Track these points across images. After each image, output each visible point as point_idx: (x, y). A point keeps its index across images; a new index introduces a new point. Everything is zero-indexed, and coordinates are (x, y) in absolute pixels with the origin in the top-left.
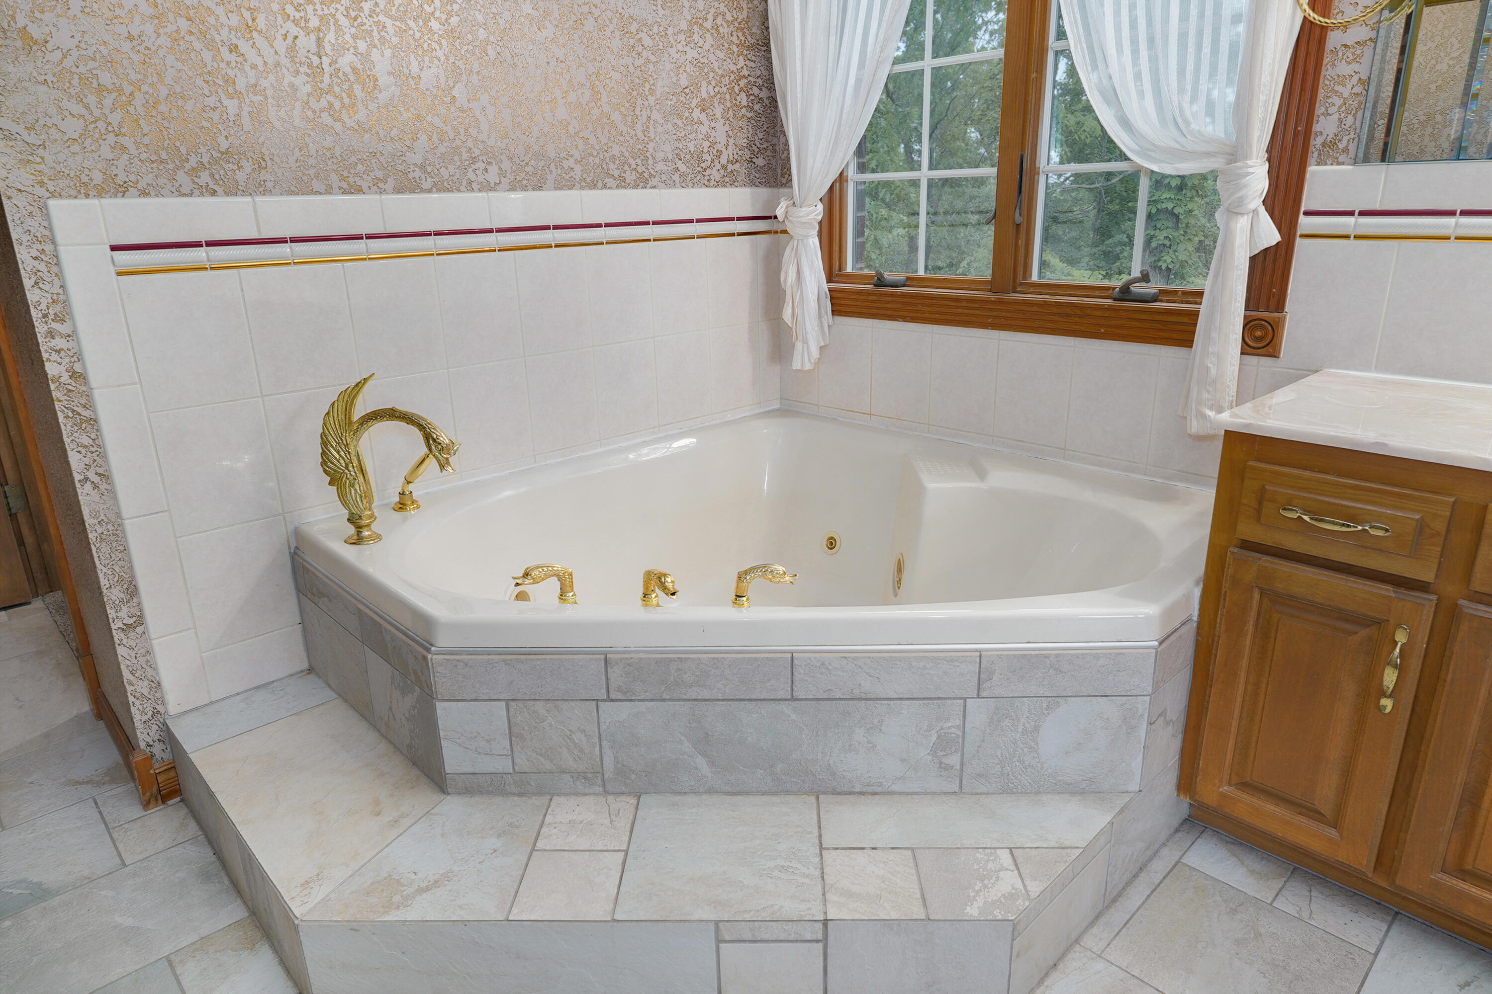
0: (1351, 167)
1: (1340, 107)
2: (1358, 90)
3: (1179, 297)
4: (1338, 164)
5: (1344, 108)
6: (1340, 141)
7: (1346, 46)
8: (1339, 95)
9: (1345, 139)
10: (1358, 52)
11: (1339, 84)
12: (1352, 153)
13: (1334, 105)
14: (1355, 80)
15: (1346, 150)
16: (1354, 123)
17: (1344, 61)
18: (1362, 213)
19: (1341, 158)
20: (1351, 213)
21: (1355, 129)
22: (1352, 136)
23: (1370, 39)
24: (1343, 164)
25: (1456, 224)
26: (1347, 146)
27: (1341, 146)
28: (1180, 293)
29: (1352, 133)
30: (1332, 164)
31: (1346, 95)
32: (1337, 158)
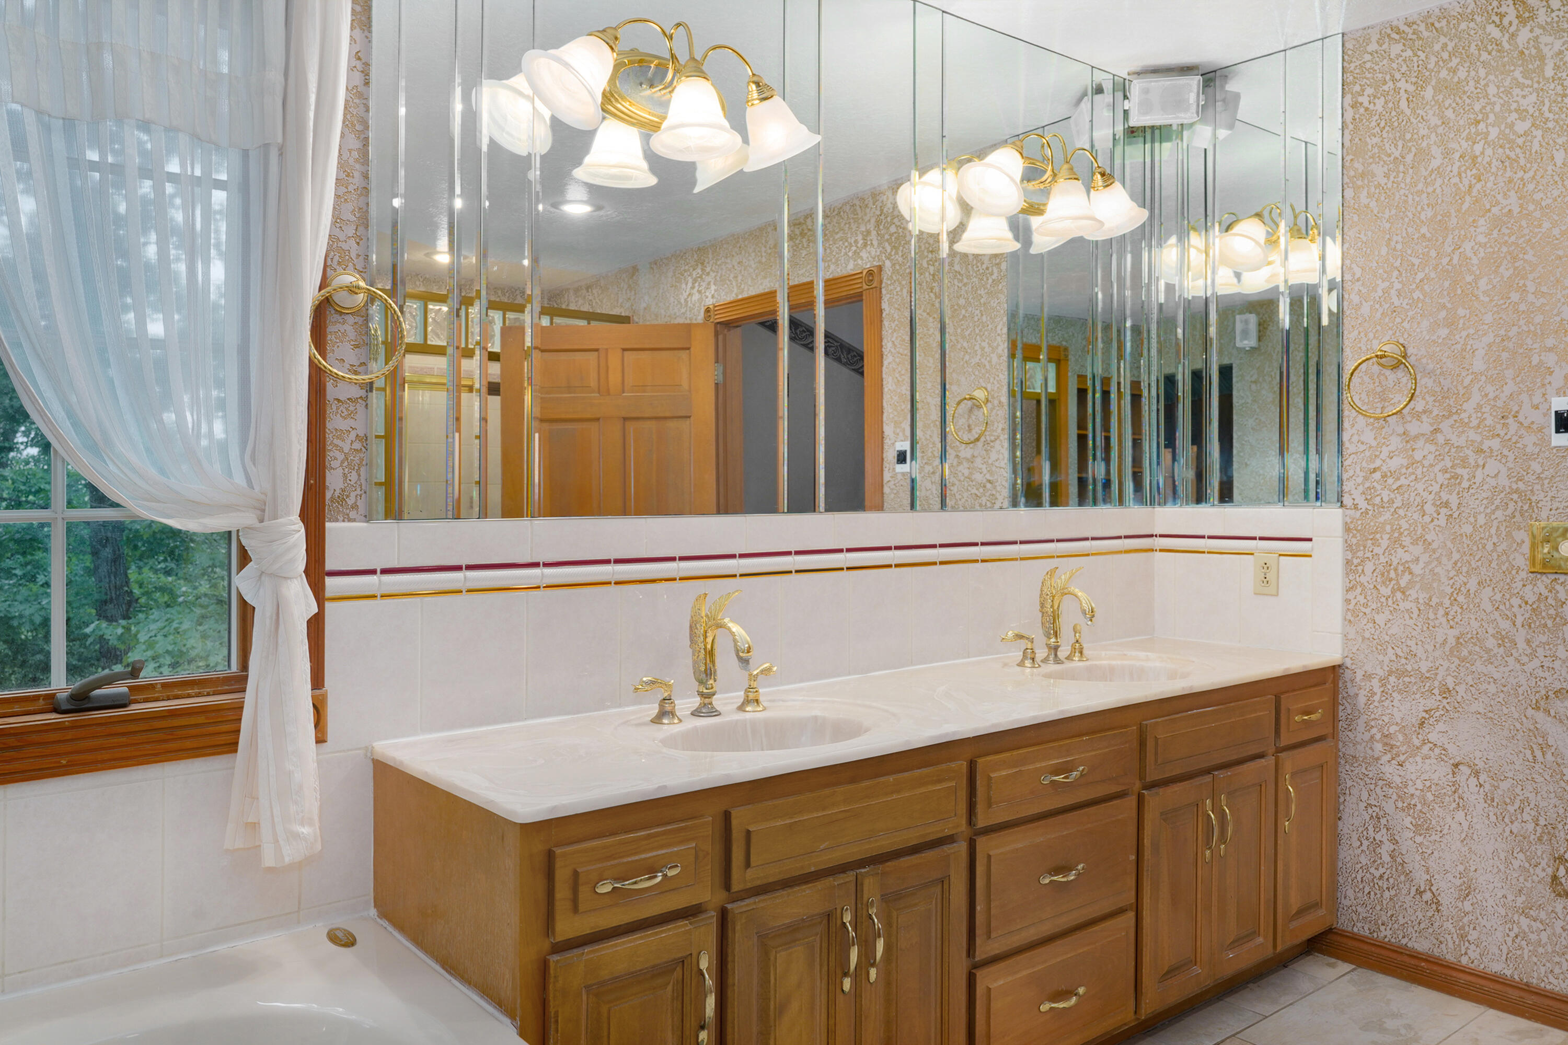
0: (365, 524)
1: (342, 462)
2: (357, 445)
3: (159, 692)
4: (350, 520)
5: (346, 463)
6: (348, 496)
7: (338, 400)
8: (341, 450)
9: (353, 495)
10: (352, 408)
11: (338, 438)
12: (362, 510)
13: (336, 459)
14: (353, 435)
15: (355, 507)
16: (359, 479)
17: (338, 415)
18: (385, 571)
19: (353, 514)
20: (373, 572)
21: (361, 485)
22: (358, 492)
23: (361, 397)
24: (354, 520)
25: (465, 578)
26: (355, 503)
27: (350, 501)
28: (159, 686)
29: (359, 489)
30: (344, 521)
31: (346, 450)
32: (348, 515)
